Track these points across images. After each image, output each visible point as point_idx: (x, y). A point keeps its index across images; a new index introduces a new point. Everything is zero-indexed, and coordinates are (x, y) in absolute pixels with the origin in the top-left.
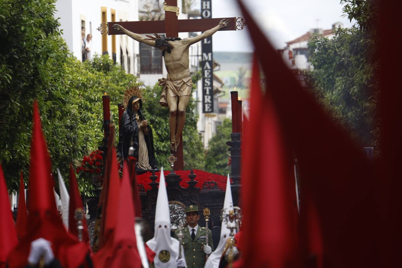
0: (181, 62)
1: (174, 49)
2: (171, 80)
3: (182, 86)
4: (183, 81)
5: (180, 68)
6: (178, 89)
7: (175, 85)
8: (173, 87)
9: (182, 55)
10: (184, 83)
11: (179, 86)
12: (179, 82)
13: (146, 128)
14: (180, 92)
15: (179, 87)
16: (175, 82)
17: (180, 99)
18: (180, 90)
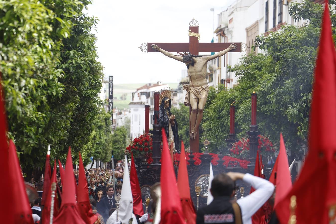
0: (202, 73)
1: (196, 63)
2: (193, 86)
3: (201, 91)
4: (202, 87)
5: (200, 77)
6: (199, 93)
7: (197, 90)
8: (194, 92)
9: (202, 68)
10: (203, 88)
11: (200, 90)
12: (199, 88)
13: (173, 121)
14: (200, 95)
15: (199, 92)
16: (196, 88)
17: (199, 100)
18: (200, 94)
